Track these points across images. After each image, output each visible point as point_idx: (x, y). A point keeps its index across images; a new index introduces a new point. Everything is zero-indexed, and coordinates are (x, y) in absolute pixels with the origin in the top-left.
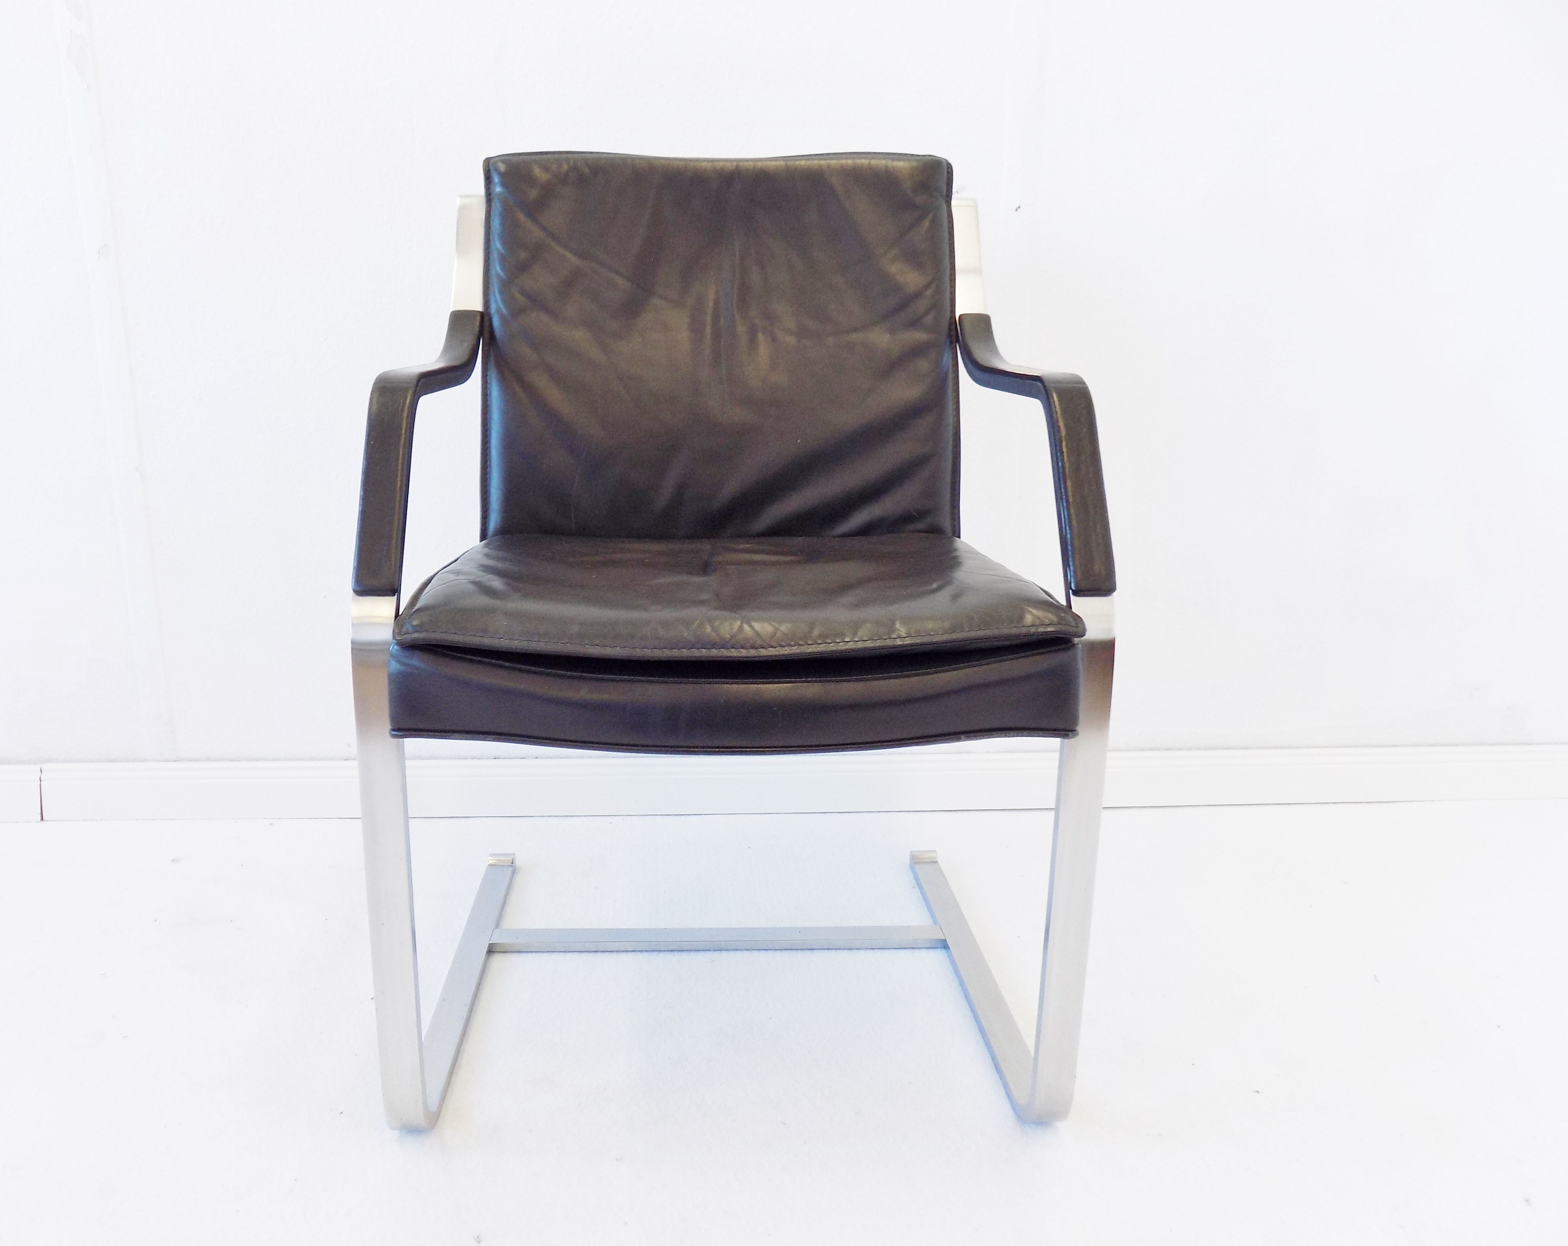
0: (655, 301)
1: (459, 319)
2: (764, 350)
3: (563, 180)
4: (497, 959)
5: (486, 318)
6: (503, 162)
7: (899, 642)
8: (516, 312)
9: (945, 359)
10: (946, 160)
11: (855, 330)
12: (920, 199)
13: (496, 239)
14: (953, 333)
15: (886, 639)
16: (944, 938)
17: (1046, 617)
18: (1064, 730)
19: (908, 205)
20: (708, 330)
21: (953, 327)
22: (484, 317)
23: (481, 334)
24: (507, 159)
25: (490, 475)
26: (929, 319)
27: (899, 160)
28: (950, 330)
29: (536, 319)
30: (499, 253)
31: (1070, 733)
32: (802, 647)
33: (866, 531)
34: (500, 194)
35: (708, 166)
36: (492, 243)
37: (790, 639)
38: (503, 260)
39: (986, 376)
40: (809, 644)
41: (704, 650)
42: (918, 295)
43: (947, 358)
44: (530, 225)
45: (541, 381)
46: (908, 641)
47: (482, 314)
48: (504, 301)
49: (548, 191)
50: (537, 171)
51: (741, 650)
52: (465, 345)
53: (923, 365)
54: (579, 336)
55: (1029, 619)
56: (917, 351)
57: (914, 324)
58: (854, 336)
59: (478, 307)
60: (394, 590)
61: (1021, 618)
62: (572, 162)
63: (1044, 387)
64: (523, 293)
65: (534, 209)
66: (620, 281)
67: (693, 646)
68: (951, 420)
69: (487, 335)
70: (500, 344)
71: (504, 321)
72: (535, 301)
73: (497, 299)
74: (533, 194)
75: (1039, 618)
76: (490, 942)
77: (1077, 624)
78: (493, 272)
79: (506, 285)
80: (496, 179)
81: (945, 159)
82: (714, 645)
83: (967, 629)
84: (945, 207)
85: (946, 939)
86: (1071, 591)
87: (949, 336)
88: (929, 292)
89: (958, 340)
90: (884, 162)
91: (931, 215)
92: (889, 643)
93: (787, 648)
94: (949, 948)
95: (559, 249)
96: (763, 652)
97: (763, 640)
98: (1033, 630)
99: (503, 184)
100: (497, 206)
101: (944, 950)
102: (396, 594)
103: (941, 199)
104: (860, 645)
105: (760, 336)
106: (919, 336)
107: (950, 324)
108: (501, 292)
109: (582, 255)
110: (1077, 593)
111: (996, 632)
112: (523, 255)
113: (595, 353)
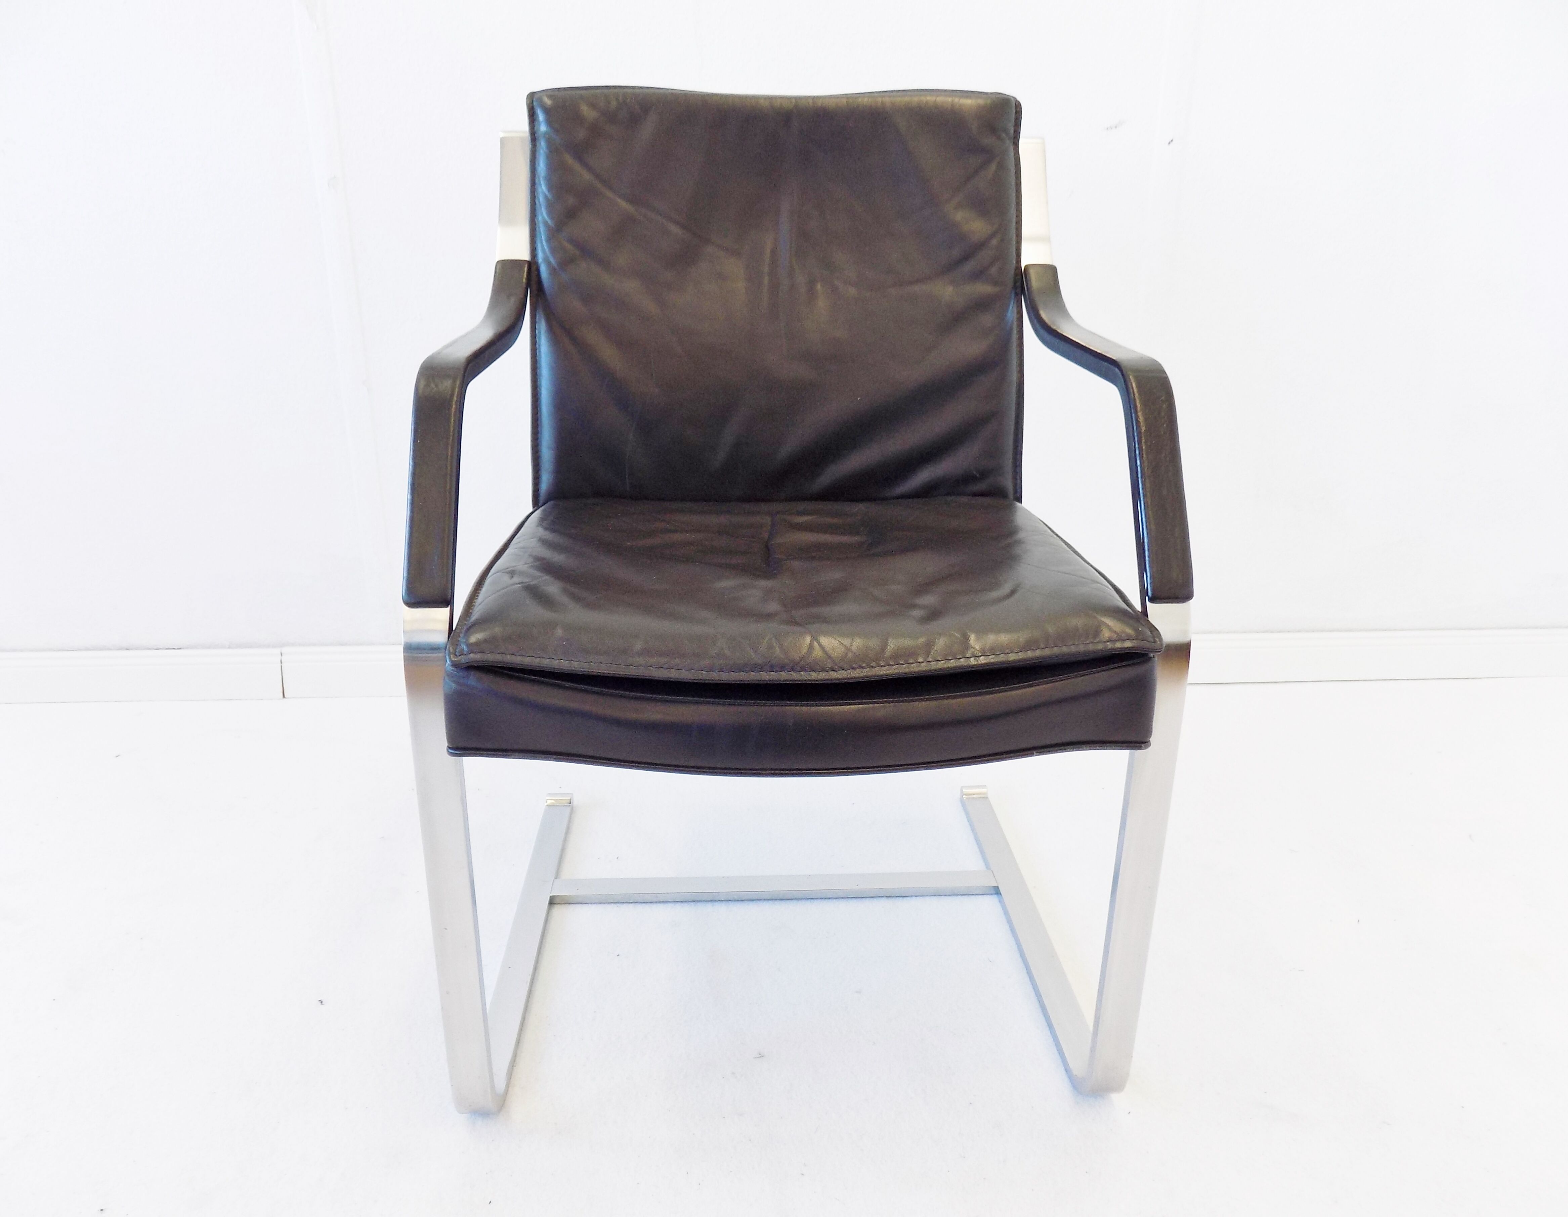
0: (710, 249)
1: (506, 269)
2: (822, 303)
3: (611, 117)
4: (557, 910)
5: (533, 268)
6: (550, 97)
7: (973, 661)
8: (565, 263)
9: (1009, 314)
10: (1015, 98)
11: (918, 281)
12: (988, 140)
13: (542, 183)
14: (1019, 284)
15: (960, 659)
16: (996, 885)
17: (1123, 632)
18: (1137, 742)
19: (974, 148)
20: (766, 280)
21: (1019, 277)
22: (532, 266)
23: (529, 284)
24: (554, 93)
25: (541, 434)
26: (994, 270)
27: (967, 97)
28: (1015, 282)
29: (585, 270)
30: (546, 197)
31: (1143, 745)
32: (874, 670)
33: (927, 492)
34: (546, 133)
35: (765, 104)
36: (537, 186)
37: (860, 660)
38: (550, 206)
39: (1056, 341)
40: (881, 666)
41: (773, 673)
42: (981, 245)
43: (1011, 314)
44: (577, 166)
45: (592, 336)
46: (983, 660)
47: (530, 264)
48: (553, 250)
49: (595, 130)
50: (585, 109)
51: (812, 673)
52: (513, 300)
53: (987, 319)
54: (631, 287)
55: (1106, 634)
56: (982, 305)
57: (978, 275)
58: (917, 288)
59: (525, 256)
60: (447, 601)
61: (1097, 632)
62: (621, 98)
63: (1121, 371)
64: (571, 241)
65: (580, 151)
66: (674, 229)
67: (760, 668)
68: (1014, 377)
69: (535, 287)
70: (549, 297)
71: (553, 271)
72: (585, 251)
73: (544, 249)
74: (581, 134)
75: (1115, 632)
76: (551, 895)
77: (1154, 637)
78: (540, 219)
79: (554, 233)
80: (541, 116)
81: (1013, 97)
82: (783, 668)
83: (1042, 646)
84: (1012, 148)
85: (998, 887)
86: (1147, 598)
87: (1015, 287)
88: (994, 242)
89: (1023, 291)
90: (950, 100)
91: (998, 159)
92: (963, 662)
93: (858, 670)
94: (1001, 894)
95: (609, 194)
96: (834, 675)
97: (834, 662)
98: (1110, 645)
99: (549, 122)
100: (542, 145)
101: (995, 895)
102: (449, 606)
103: (1008, 142)
104: (934, 666)
105: (819, 286)
106: (983, 288)
107: (1016, 275)
108: (549, 240)
109: (632, 200)
110: (1153, 600)
111: (1073, 649)
112: (571, 201)
113: (649, 305)
